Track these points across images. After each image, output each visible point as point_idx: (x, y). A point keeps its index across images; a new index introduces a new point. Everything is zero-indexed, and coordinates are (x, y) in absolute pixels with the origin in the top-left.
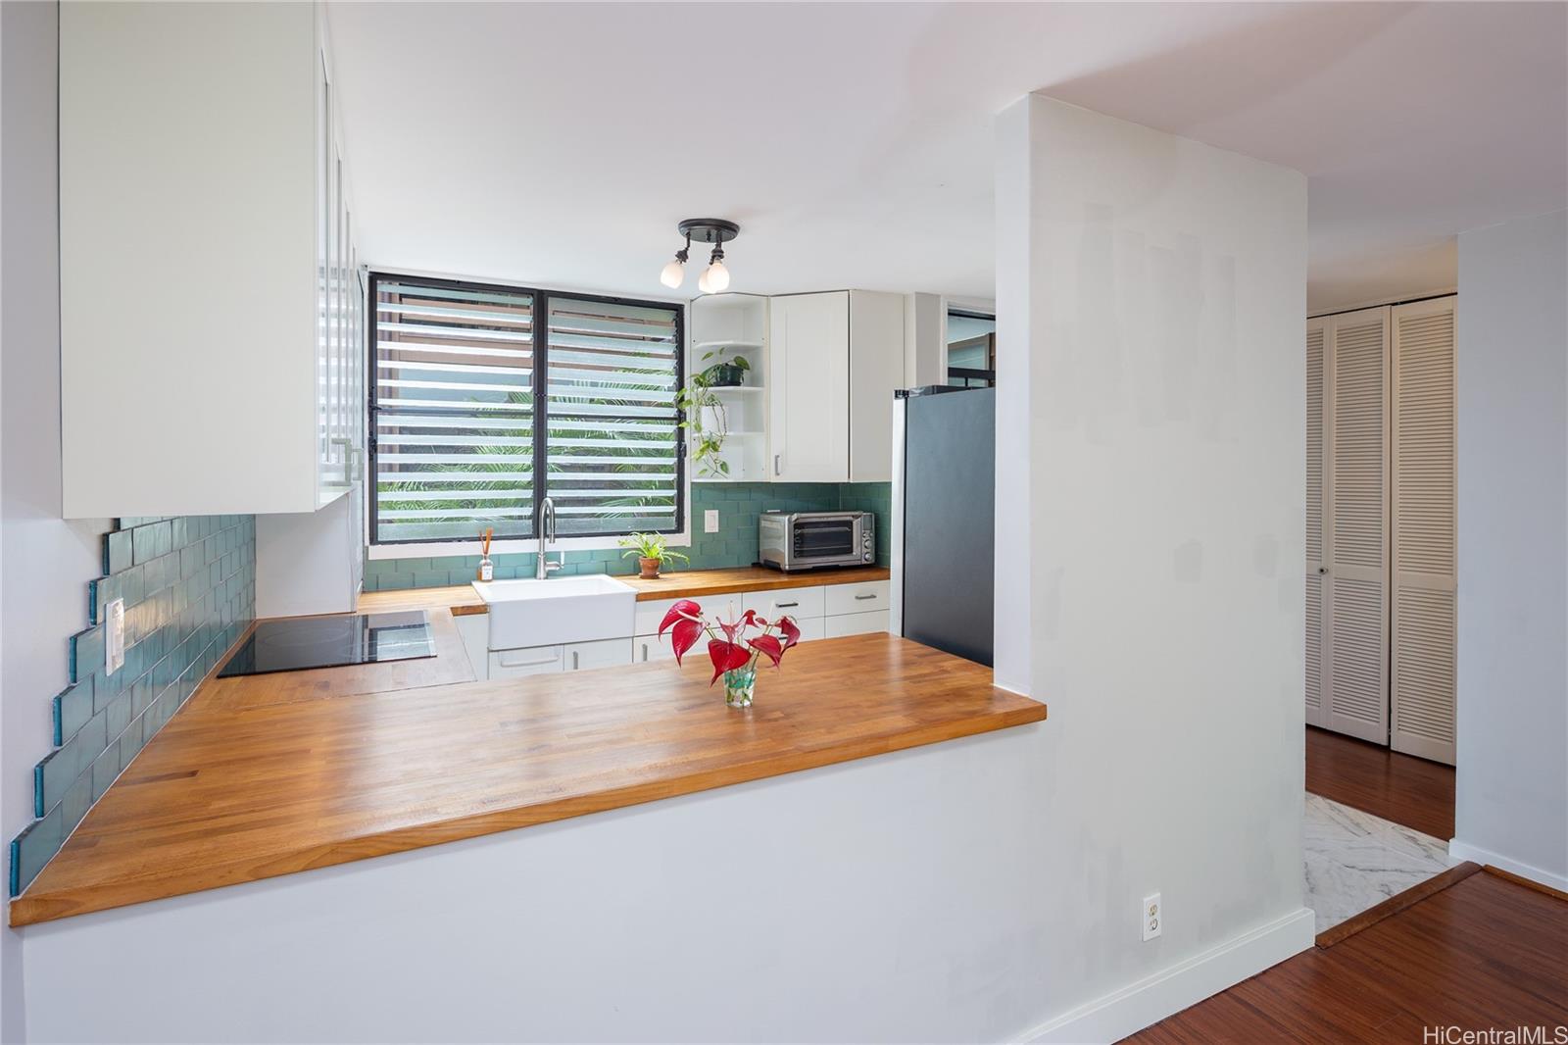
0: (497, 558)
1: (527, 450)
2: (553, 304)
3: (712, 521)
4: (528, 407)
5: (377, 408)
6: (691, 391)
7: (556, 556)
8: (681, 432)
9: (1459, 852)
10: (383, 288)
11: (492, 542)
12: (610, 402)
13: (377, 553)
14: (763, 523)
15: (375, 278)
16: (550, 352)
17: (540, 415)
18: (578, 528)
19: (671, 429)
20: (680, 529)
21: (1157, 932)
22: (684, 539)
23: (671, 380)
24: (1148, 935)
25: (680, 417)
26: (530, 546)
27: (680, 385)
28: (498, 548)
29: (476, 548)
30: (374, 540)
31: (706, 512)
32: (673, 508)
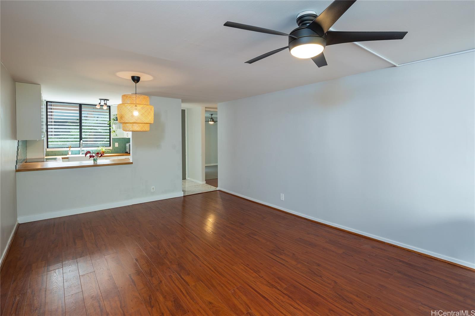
0: (72, 151)
1: (78, 132)
2: (83, 106)
3: (117, 145)
4: (79, 124)
5: (48, 125)
6: (112, 121)
7: (84, 151)
8: (110, 129)
9: (218, 189)
10: (48, 103)
11: (71, 148)
12: (96, 123)
13: (48, 150)
14: (126, 145)
15: (47, 102)
16: (82, 114)
17: (81, 126)
18: (89, 146)
19: (108, 128)
20: (110, 146)
21: (154, 191)
22: (111, 148)
23: (108, 119)
24: (152, 191)
25: (110, 126)
26: (79, 149)
27: (110, 120)
28: (72, 149)
29: (68, 149)
30: (47, 147)
31: (116, 143)
32: (109, 143)
